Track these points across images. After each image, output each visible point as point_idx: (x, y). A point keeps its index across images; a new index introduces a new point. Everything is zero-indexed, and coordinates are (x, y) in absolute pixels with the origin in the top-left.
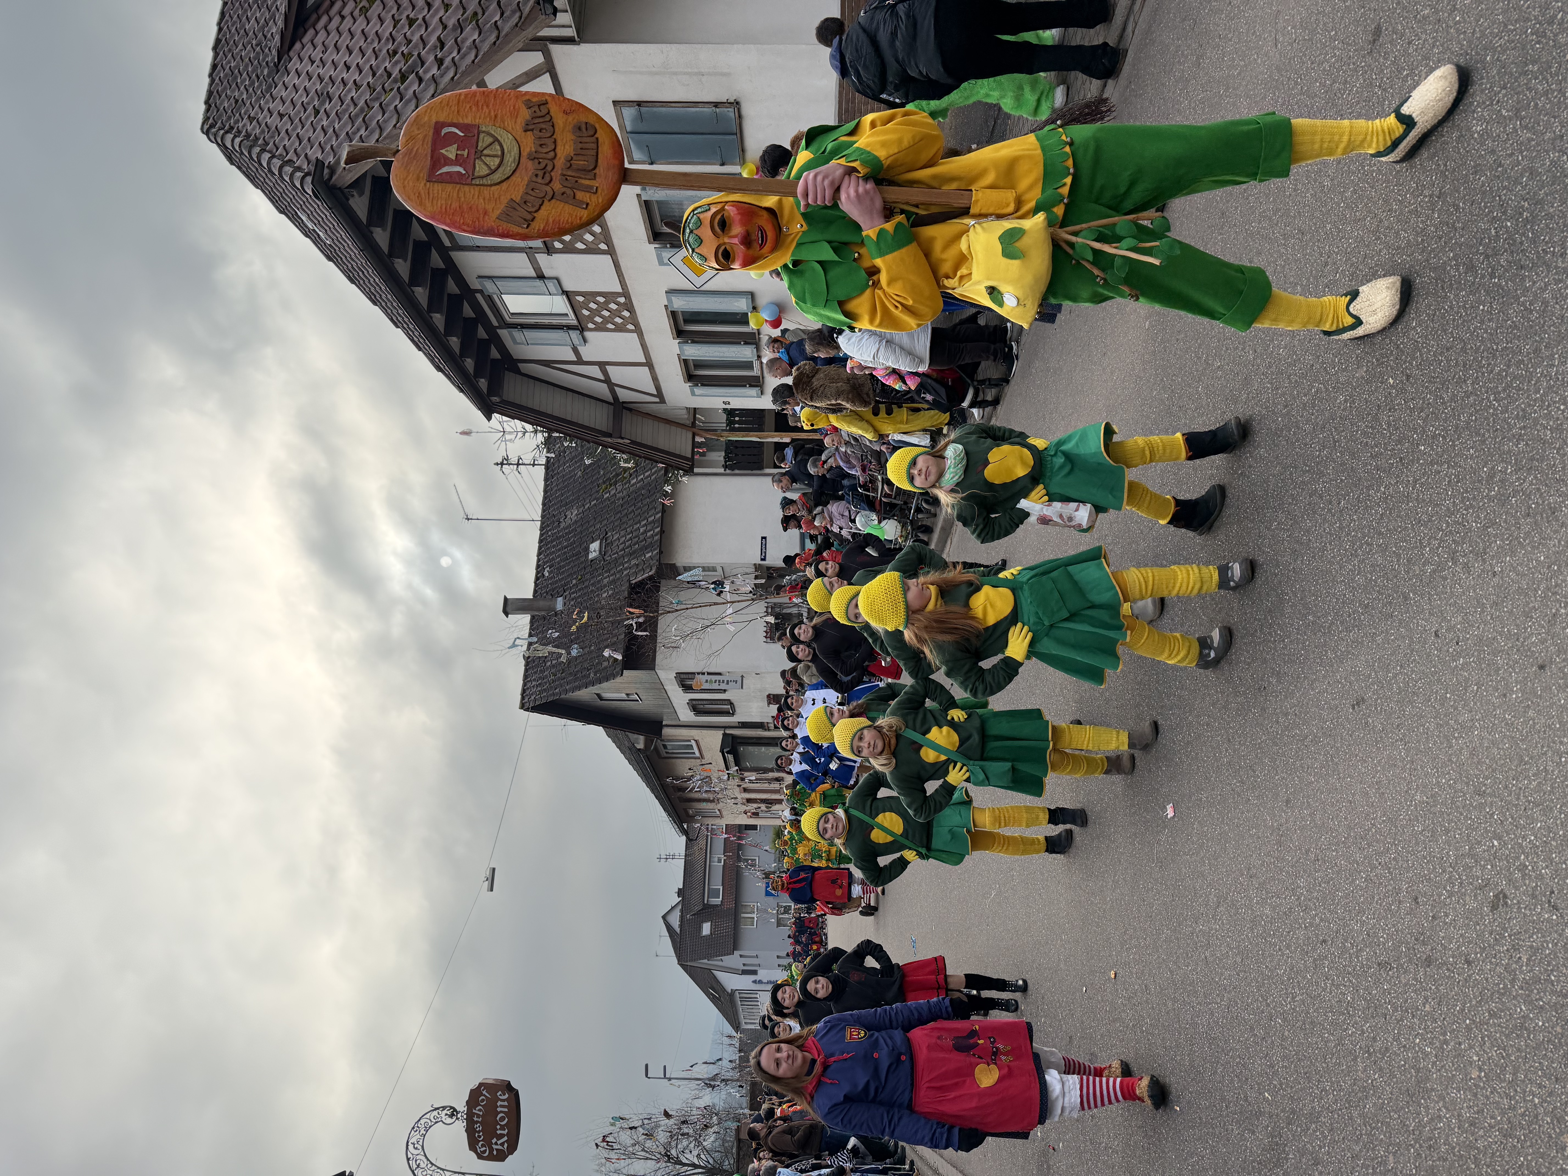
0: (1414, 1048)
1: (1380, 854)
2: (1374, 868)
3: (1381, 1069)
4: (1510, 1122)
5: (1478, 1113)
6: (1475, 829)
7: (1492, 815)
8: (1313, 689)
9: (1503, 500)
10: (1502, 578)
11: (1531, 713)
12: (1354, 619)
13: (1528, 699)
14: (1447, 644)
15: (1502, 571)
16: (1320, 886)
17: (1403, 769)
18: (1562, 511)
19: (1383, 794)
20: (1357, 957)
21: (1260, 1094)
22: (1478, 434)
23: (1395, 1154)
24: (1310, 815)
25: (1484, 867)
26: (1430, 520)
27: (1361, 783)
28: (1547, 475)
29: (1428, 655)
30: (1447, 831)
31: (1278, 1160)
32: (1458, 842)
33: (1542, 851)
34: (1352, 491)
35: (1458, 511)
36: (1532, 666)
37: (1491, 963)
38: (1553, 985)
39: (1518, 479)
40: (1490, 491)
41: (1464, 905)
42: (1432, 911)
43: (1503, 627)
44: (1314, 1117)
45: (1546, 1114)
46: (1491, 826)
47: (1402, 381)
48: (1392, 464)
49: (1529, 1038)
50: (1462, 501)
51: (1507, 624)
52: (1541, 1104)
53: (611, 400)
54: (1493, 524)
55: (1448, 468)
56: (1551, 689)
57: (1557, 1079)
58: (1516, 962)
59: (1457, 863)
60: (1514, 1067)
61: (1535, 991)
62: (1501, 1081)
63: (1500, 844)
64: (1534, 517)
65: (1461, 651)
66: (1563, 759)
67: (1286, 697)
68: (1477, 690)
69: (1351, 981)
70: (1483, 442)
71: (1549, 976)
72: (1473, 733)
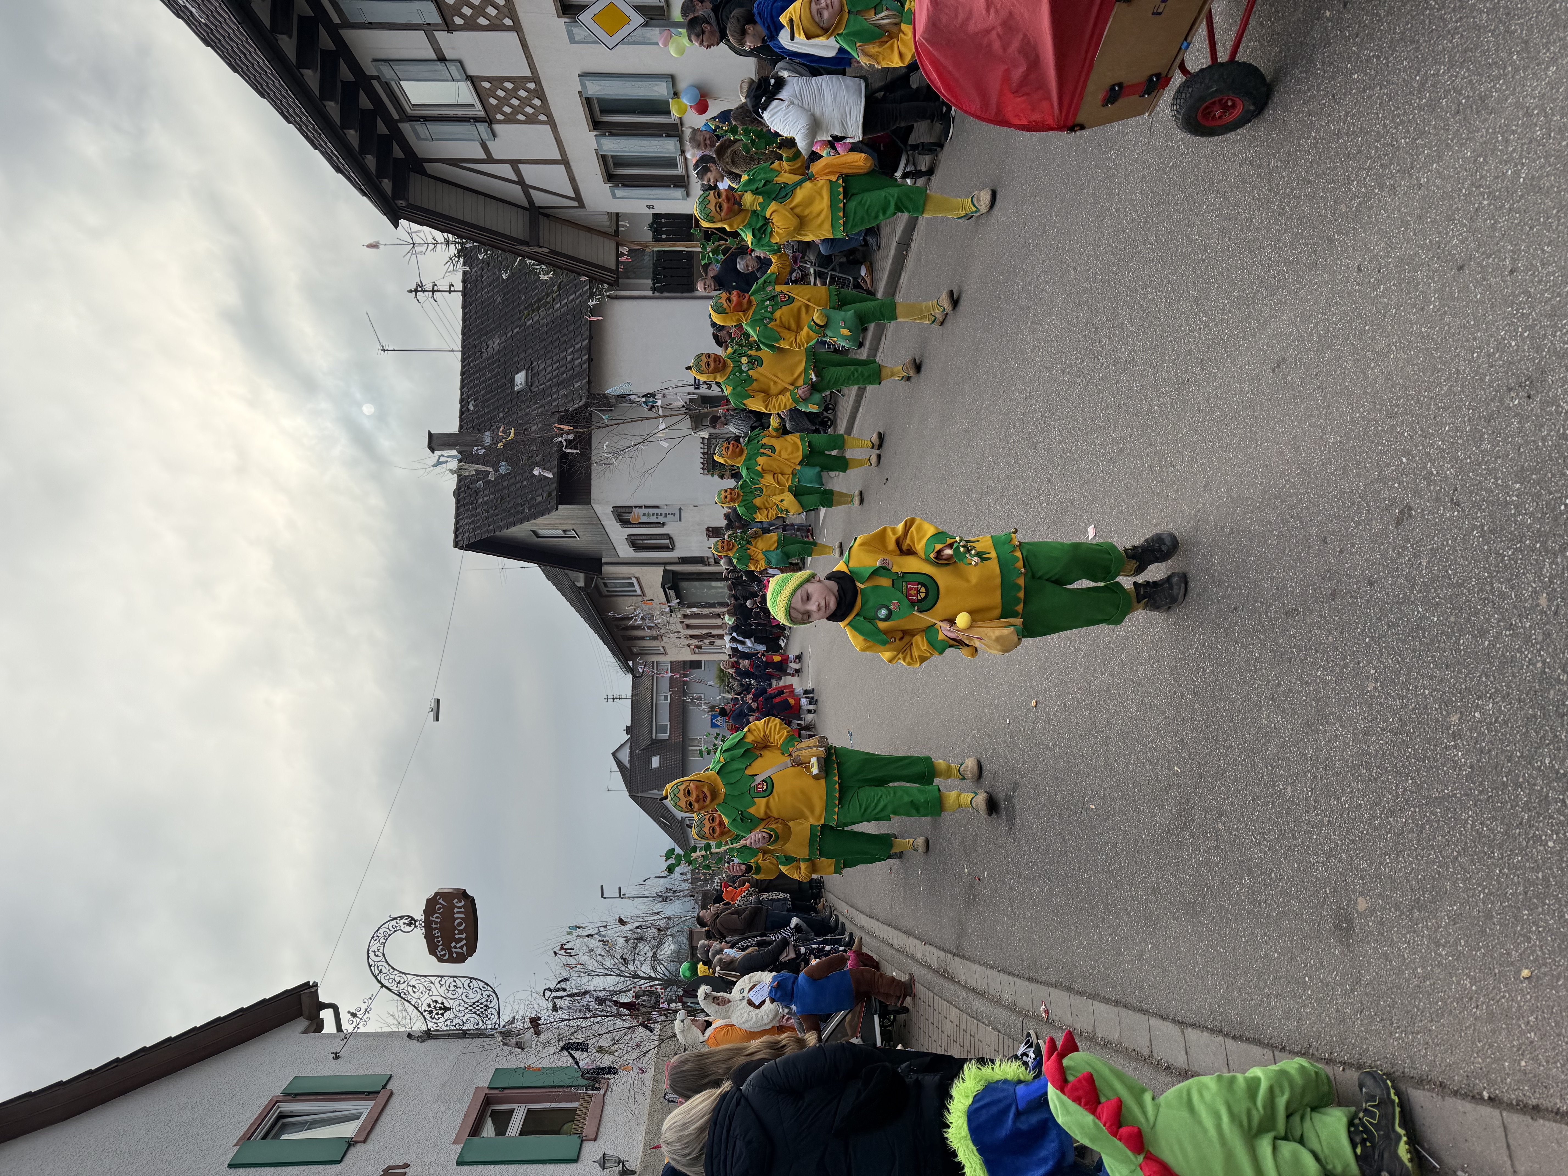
0: (1315, 680)
1: (1291, 508)
2: (1285, 522)
3: (1283, 711)
4: (1401, 720)
5: (1372, 721)
6: (1385, 453)
7: (1403, 433)
8: (1235, 365)
9: (1433, 105)
10: (1427, 189)
11: (1447, 319)
12: (1279, 280)
13: (1444, 306)
14: (1369, 275)
15: (1428, 180)
16: (1234, 556)
17: (1319, 417)
18: (1492, 97)
19: (1298, 447)
20: (1266, 614)
21: (1170, 770)
22: (1412, 42)
23: (1292, 784)
24: (1227, 492)
25: (1392, 487)
26: (1359, 152)
27: (1277, 444)
28: (1480, 62)
29: (1349, 293)
30: (1358, 463)
31: (1185, 824)
32: (1368, 471)
33: (1448, 454)
34: (1283, 147)
35: (1388, 132)
36: (1452, 269)
37: (1393, 577)
38: (1450, 579)
39: (1450, 77)
40: (1421, 99)
41: (1371, 530)
42: (1339, 545)
43: (1425, 239)
44: (1220, 774)
45: (1434, 702)
46: (1401, 445)
47: (1338, 11)
48: (1324, 104)
49: (1424, 637)
50: (1393, 121)
51: (1430, 235)
52: (1431, 694)
53: (525, 203)
54: (1422, 133)
55: (1381, 89)
56: (1468, 288)
57: (1447, 666)
58: (1416, 569)
59: (1366, 492)
60: (1408, 668)
61: (1433, 590)
62: (1396, 685)
63: (1408, 459)
64: (1464, 113)
65: (1383, 277)
66: (1475, 355)
67: (1208, 383)
68: (1396, 313)
69: (1259, 638)
70: (1417, 49)
71: (1447, 571)
72: (1388, 357)
